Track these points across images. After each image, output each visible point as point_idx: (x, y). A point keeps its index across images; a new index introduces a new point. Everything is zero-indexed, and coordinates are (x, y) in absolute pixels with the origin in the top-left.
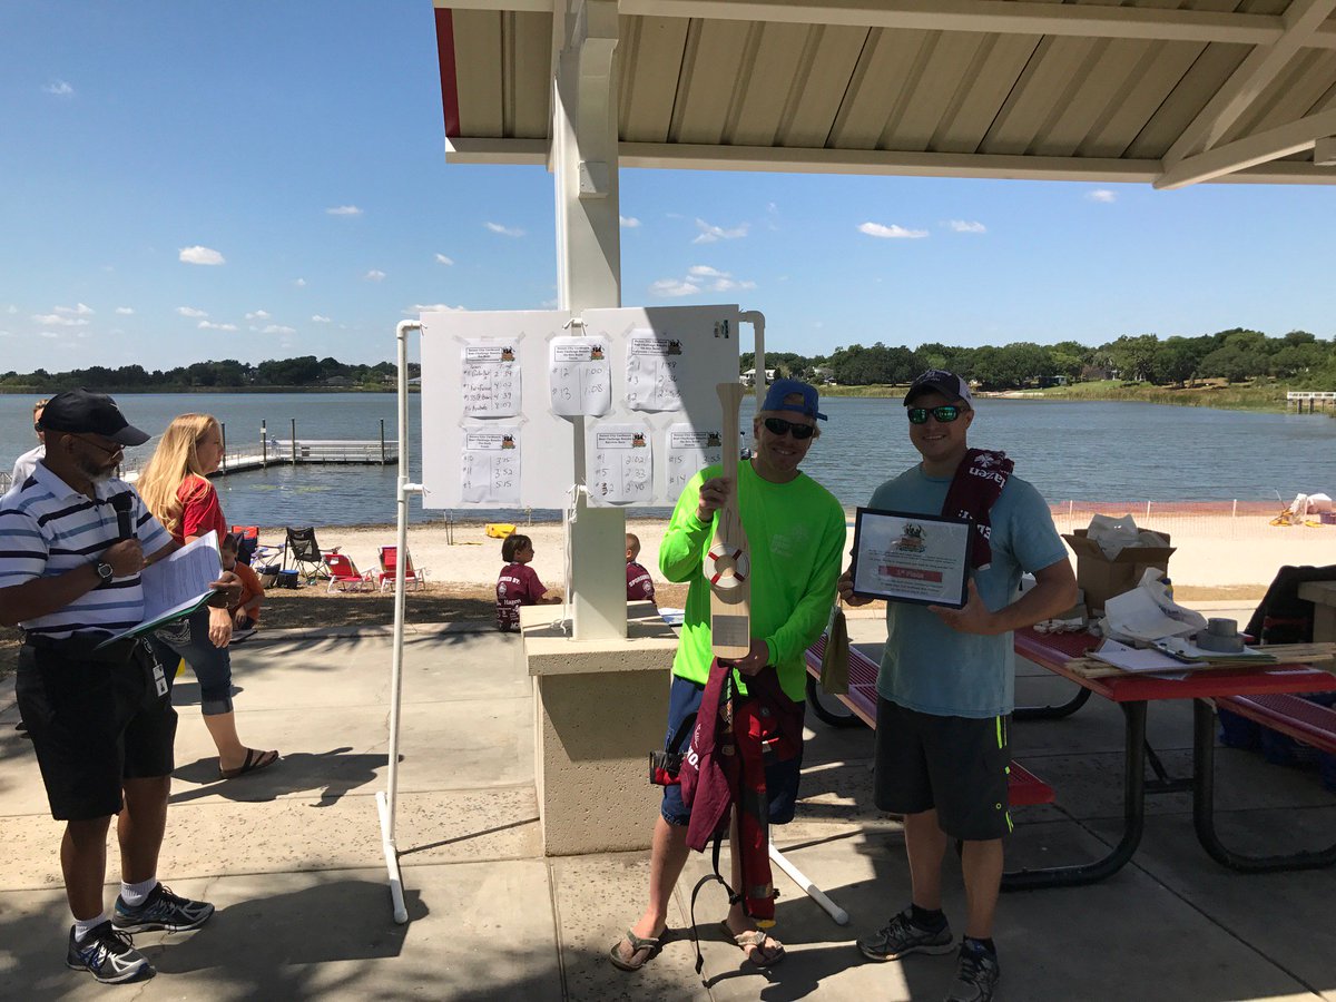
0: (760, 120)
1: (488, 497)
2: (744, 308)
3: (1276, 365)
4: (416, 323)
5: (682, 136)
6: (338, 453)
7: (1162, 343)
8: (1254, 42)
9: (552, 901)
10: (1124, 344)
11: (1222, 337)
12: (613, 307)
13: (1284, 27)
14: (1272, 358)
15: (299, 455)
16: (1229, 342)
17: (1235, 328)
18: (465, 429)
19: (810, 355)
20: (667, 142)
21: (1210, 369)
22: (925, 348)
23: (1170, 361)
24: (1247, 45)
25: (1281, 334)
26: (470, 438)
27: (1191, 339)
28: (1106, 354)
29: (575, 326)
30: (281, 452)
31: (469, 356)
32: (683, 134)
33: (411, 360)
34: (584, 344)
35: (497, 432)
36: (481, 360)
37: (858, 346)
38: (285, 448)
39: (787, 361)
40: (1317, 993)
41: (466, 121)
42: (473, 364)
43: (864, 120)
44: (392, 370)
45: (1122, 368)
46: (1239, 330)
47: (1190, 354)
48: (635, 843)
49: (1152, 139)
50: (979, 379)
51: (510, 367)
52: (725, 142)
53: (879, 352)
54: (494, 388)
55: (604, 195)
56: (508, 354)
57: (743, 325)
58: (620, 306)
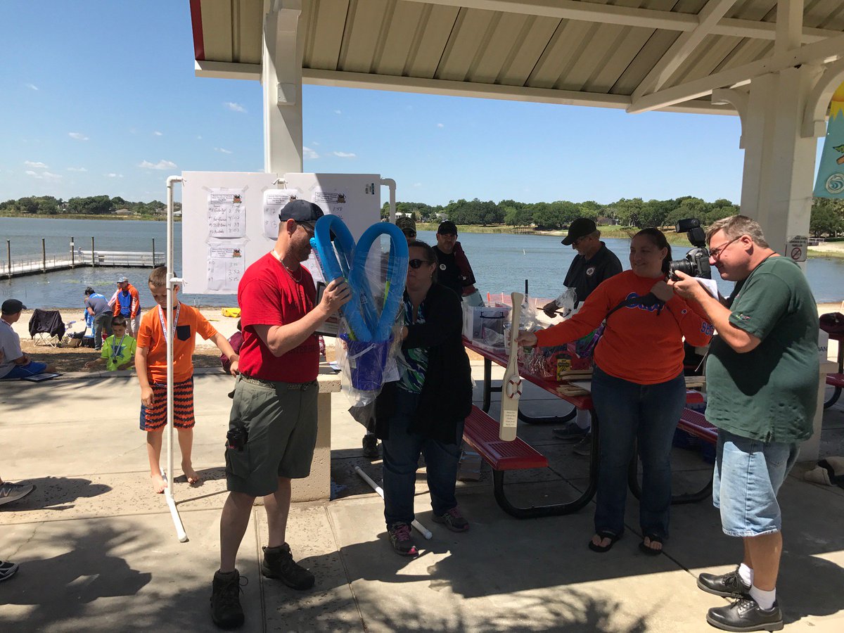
0: (394, 59)
1: (224, 287)
2: (383, 177)
3: (710, 219)
4: (179, 178)
5: (345, 67)
6: (123, 260)
7: (646, 203)
8: (682, 30)
9: (256, 531)
10: (623, 204)
11: (680, 201)
12: (297, 172)
13: (698, 21)
14: (707, 215)
15: (97, 261)
16: (683, 205)
17: (687, 196)
18: (210, 245)
19: (434, 205)
20: (337, 70)
21: (673, 220)
22: (503, 202)
23: (649, 214)
24: (678, 31)
25: (713, 201)
26: (213, 250)
27: (662, 202)
28: (612, 209)
29: (280, 183)
30: (84, 258)
31: (213, 200)
32: (346, 66)
33: (175, 200)
34: (286, 195)
35: (230, 247)
36: (220, 202)
37: (463, 200)
38: (87, 256)
39: (419, 208)
40: (687, 570)
41: (208, 50)
42: (215, 204)
43: (458, 63)
44: (162, 206)
45: (621, 218)
46: (690, 197)
47: (661, 211)
48: (308, 497)
49: (626, 83)
50: (536, 223)
51: (238, 207)
52: (373, 72)
53: (476, 205)
54: (228, 219)
55: (292, 104)
56: (237, 198)
57: (382, 187)
58: (302, 172)
